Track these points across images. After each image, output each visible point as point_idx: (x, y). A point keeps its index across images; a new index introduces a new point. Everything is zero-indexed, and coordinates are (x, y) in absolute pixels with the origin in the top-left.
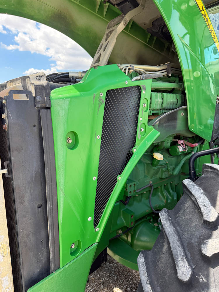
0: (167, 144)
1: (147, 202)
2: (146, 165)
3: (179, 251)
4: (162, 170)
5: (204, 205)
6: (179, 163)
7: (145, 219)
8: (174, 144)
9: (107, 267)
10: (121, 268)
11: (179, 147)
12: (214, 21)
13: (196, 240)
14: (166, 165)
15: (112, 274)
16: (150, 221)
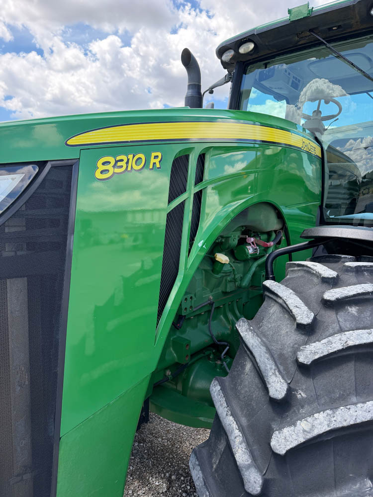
0: (234, 241)
1: (205, 327)
2: (204, 272)
3: (269, 364)
4: (226, 280)
5: (297, 307)
6: (249, 270)
7: (202, 355)
8: (242, 242)
9: (135, 450)
10: (159, 449)
11: (248, 247)
12: (287, 74)
13: (289, 350)
14: (231, 272)
15: (145, 459)
16: (209, 359)
